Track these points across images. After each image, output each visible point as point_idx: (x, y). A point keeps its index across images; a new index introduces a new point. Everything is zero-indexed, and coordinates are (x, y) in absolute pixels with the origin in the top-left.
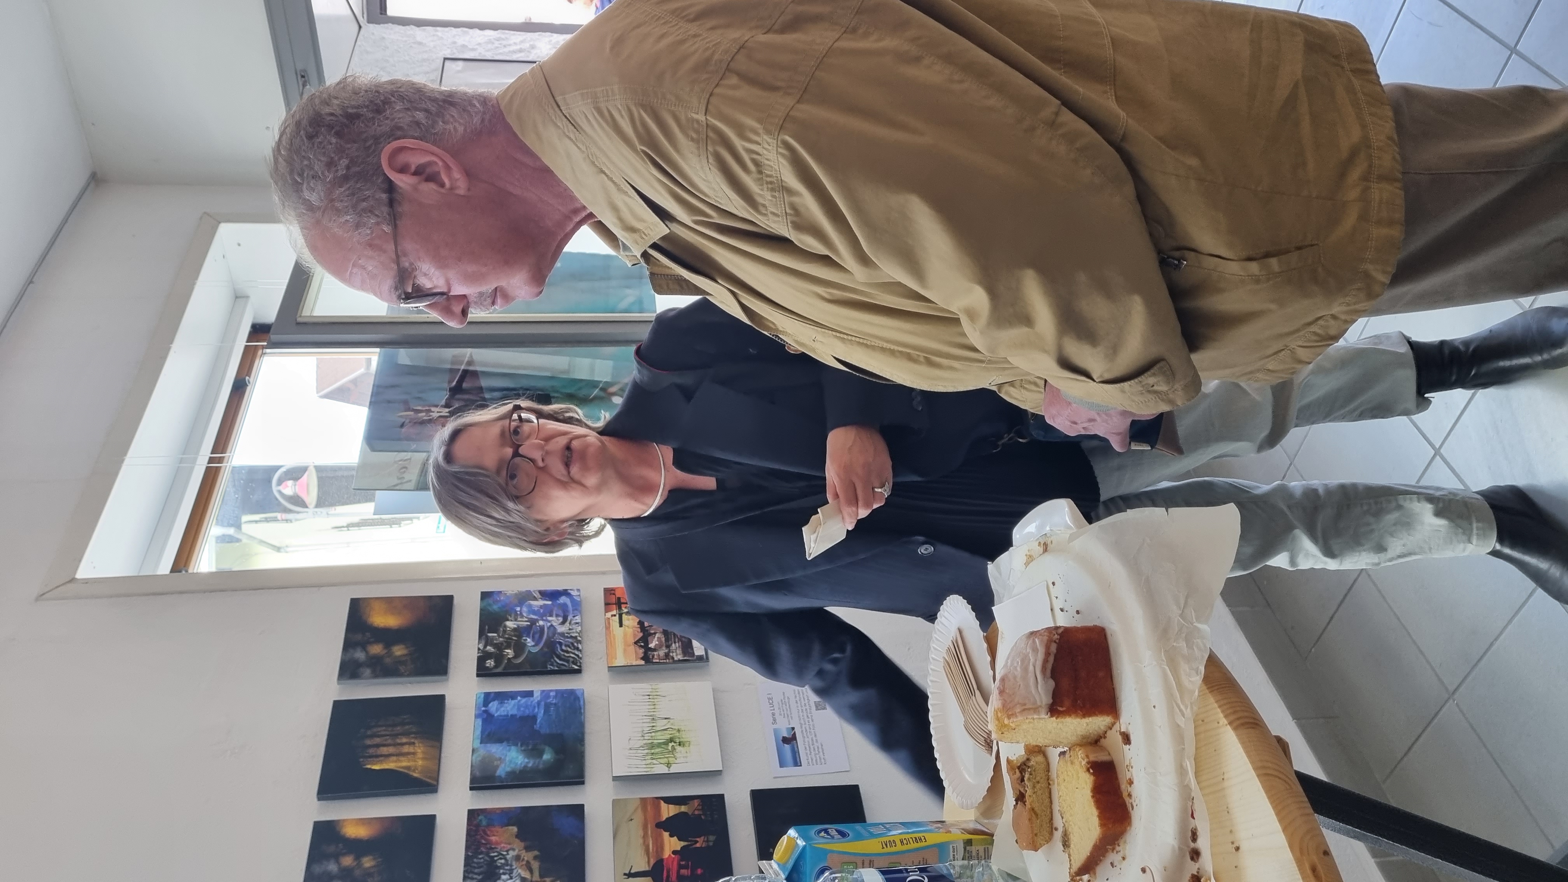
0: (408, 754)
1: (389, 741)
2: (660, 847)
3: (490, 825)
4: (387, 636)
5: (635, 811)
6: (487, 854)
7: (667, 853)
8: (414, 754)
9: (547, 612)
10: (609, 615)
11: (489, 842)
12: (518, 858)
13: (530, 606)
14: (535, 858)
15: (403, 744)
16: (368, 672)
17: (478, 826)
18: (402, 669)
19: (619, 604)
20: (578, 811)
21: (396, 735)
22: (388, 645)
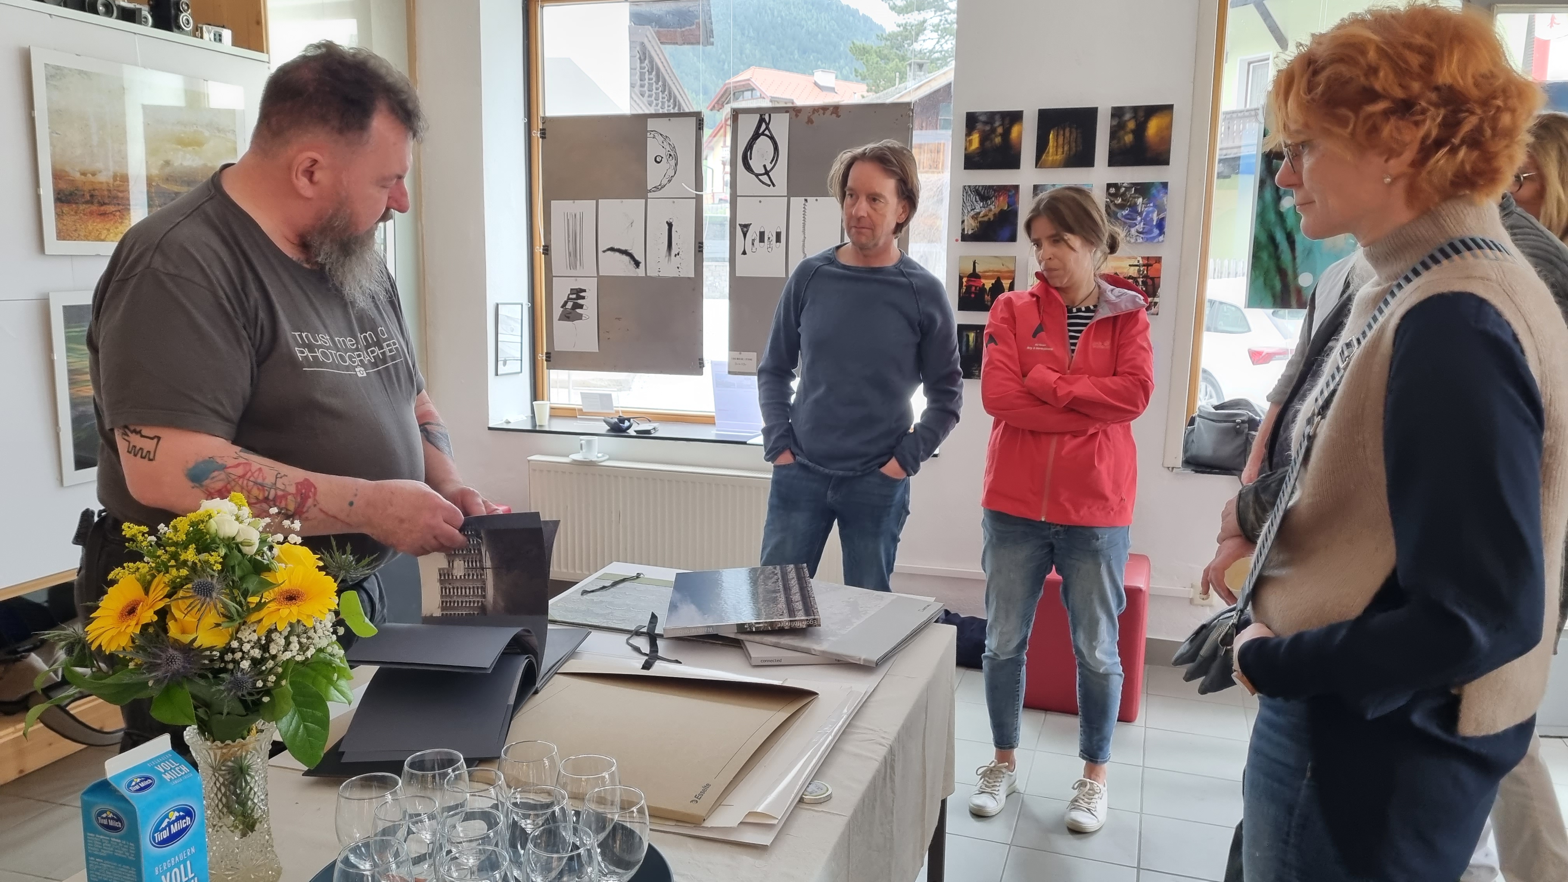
0: (1057, 151)
1: (1066, 141)
2: (987, 278)
3: (1009, 196)
4: (1141, 130)
5: (1007, 267)
6: (994, 196)
7: (983, 281)
8: (1057, 155)
9: (1147, 221)
10: (1140, 259)
11: (1000, 196)
12: (990, 210)
13: (1153, 212)
14: (989, 219)
15: (1063, 148)
16: (1115, 123)
17: (1009, 191)
18: (1115, 142)
19: (1147, 265)
20: (1013, 238)
21: (1069, 143)
22: (1133, 132)
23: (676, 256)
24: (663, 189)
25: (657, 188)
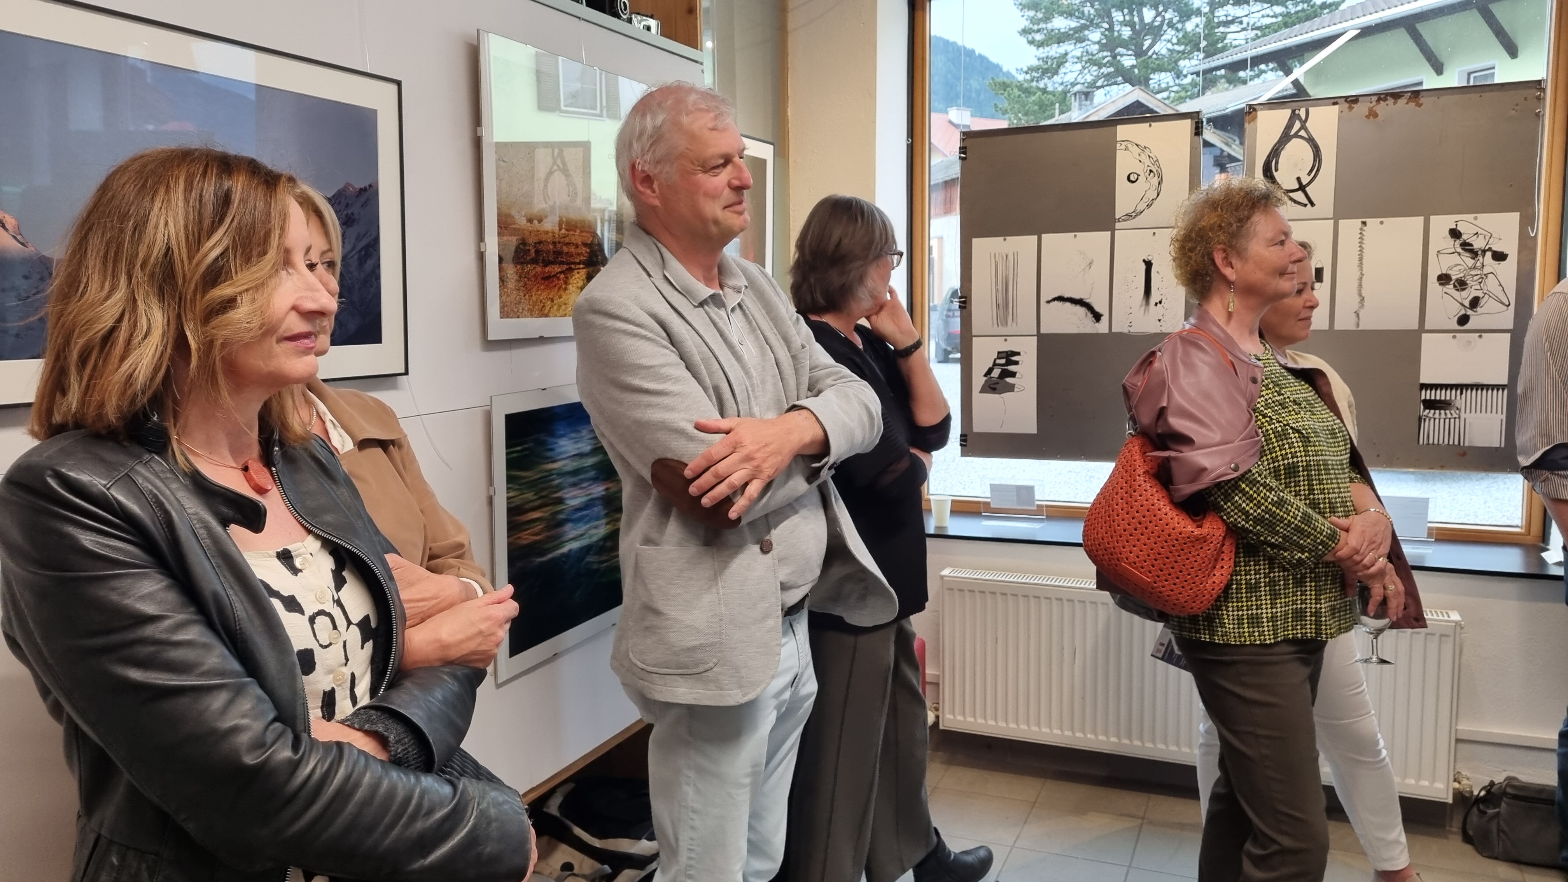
23: (1156, 304)
24: (1138, 217)
25: (1129, 216)
